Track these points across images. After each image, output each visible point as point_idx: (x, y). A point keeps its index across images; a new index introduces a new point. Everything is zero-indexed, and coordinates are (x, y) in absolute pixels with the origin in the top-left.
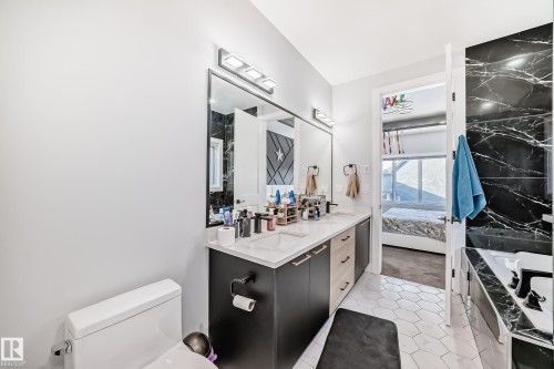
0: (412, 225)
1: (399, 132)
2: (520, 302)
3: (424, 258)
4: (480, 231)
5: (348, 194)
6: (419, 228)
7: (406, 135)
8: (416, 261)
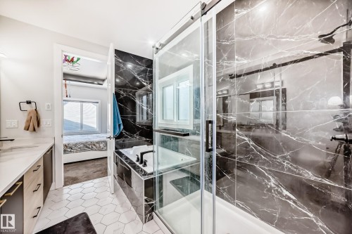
0: (82, 146)
1: (67, 82)
2: (141, 166)
3: (90, 164)
4: (120, 141)
5: (27, 129)
6: (87, 146)
7: (72, 85)
8: (86, 167)
